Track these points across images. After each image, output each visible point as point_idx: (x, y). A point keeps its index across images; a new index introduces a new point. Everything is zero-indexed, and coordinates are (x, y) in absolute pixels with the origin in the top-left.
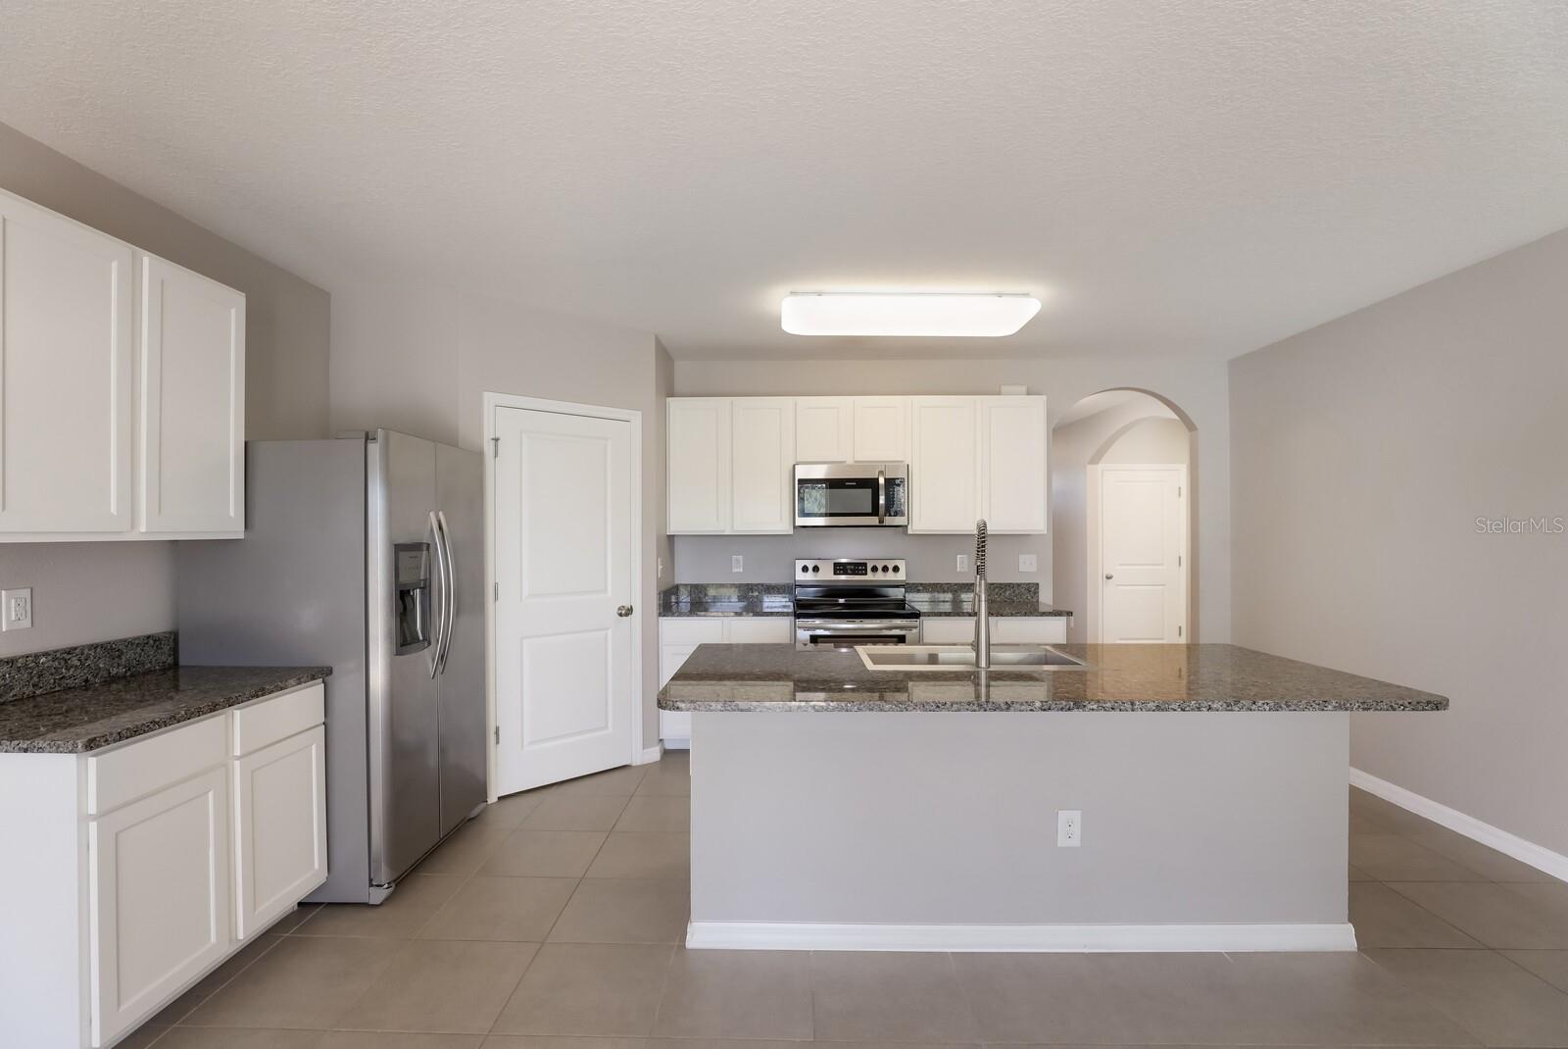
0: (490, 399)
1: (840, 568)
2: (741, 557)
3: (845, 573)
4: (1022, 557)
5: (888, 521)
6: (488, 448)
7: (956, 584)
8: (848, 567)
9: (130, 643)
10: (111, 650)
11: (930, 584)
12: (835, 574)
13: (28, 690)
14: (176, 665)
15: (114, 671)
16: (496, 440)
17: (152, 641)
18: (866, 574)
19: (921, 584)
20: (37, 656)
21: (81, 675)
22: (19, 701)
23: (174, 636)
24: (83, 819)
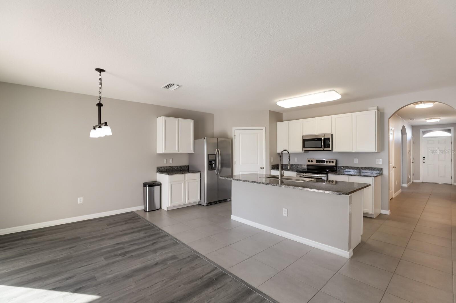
0: (234, 129)
1: (318, 161)
2: (297, 158)
3: (319, 163)
4: (376, 160)
5: (326, 149)
6: (233, 137)
7: (353, 167)
8: (320, 161)
9: (183, 166)
10: (181, 167)
11: (345, 167)
12: (316, 163)
13: (172, 170)
14: (189, 170)
15: (181, 169)
16: (235, 136)
17: (186, 166)
18: (324, 163)
19: (343, 167)
20: (173, 166)
21: (177, 169)
22: (171, 171)
23: (189, 166)
24: (168, 182)
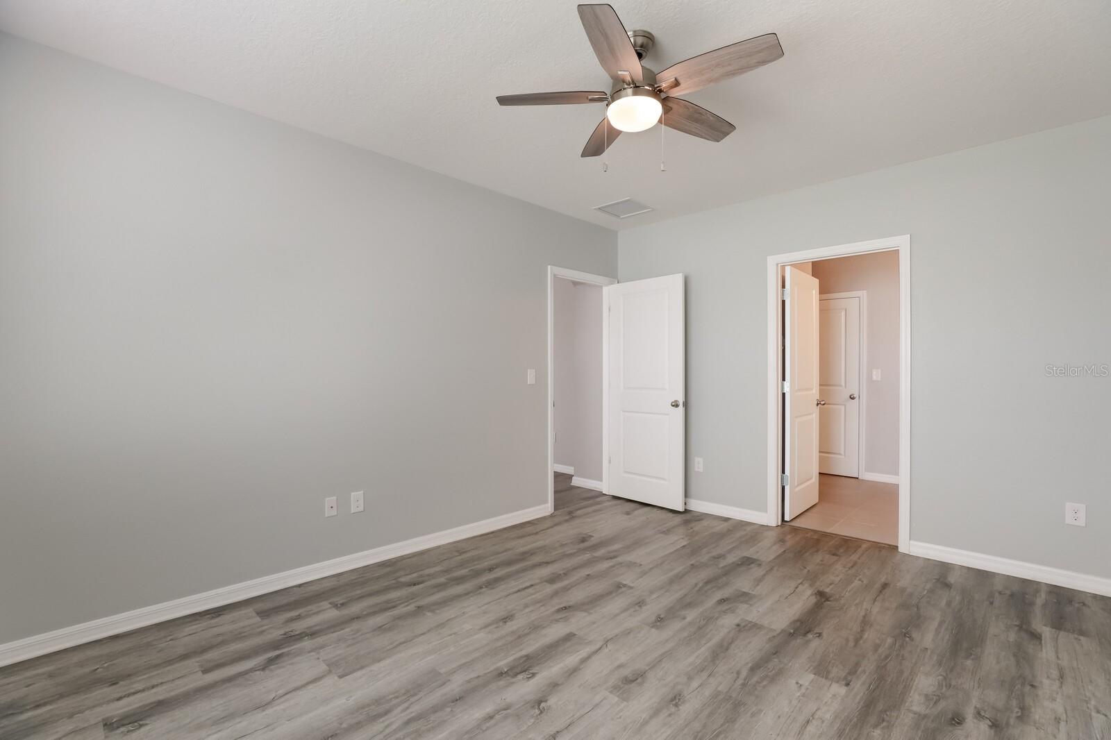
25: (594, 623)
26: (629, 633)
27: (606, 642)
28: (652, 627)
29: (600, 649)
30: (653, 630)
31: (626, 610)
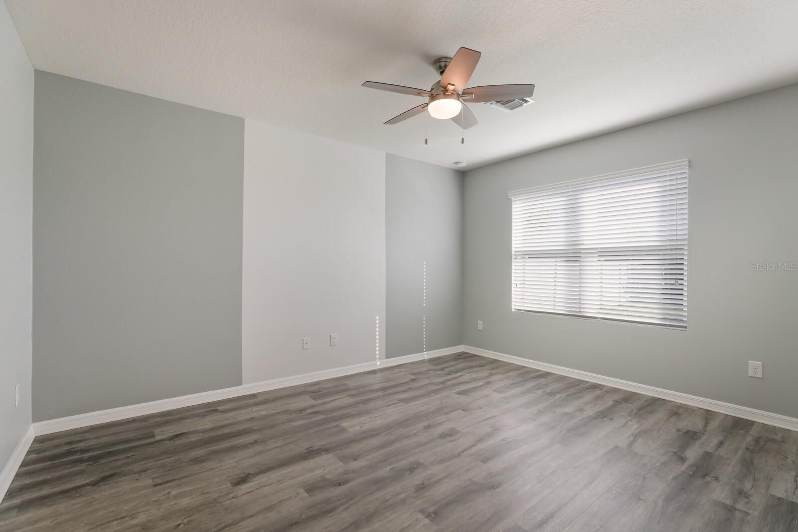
25: (467, 470)
26: (441, 461)
27: (459, 455)
28: (422, 464)
29: (463, 452)
30: (421, 461)
31: (438, 481)
